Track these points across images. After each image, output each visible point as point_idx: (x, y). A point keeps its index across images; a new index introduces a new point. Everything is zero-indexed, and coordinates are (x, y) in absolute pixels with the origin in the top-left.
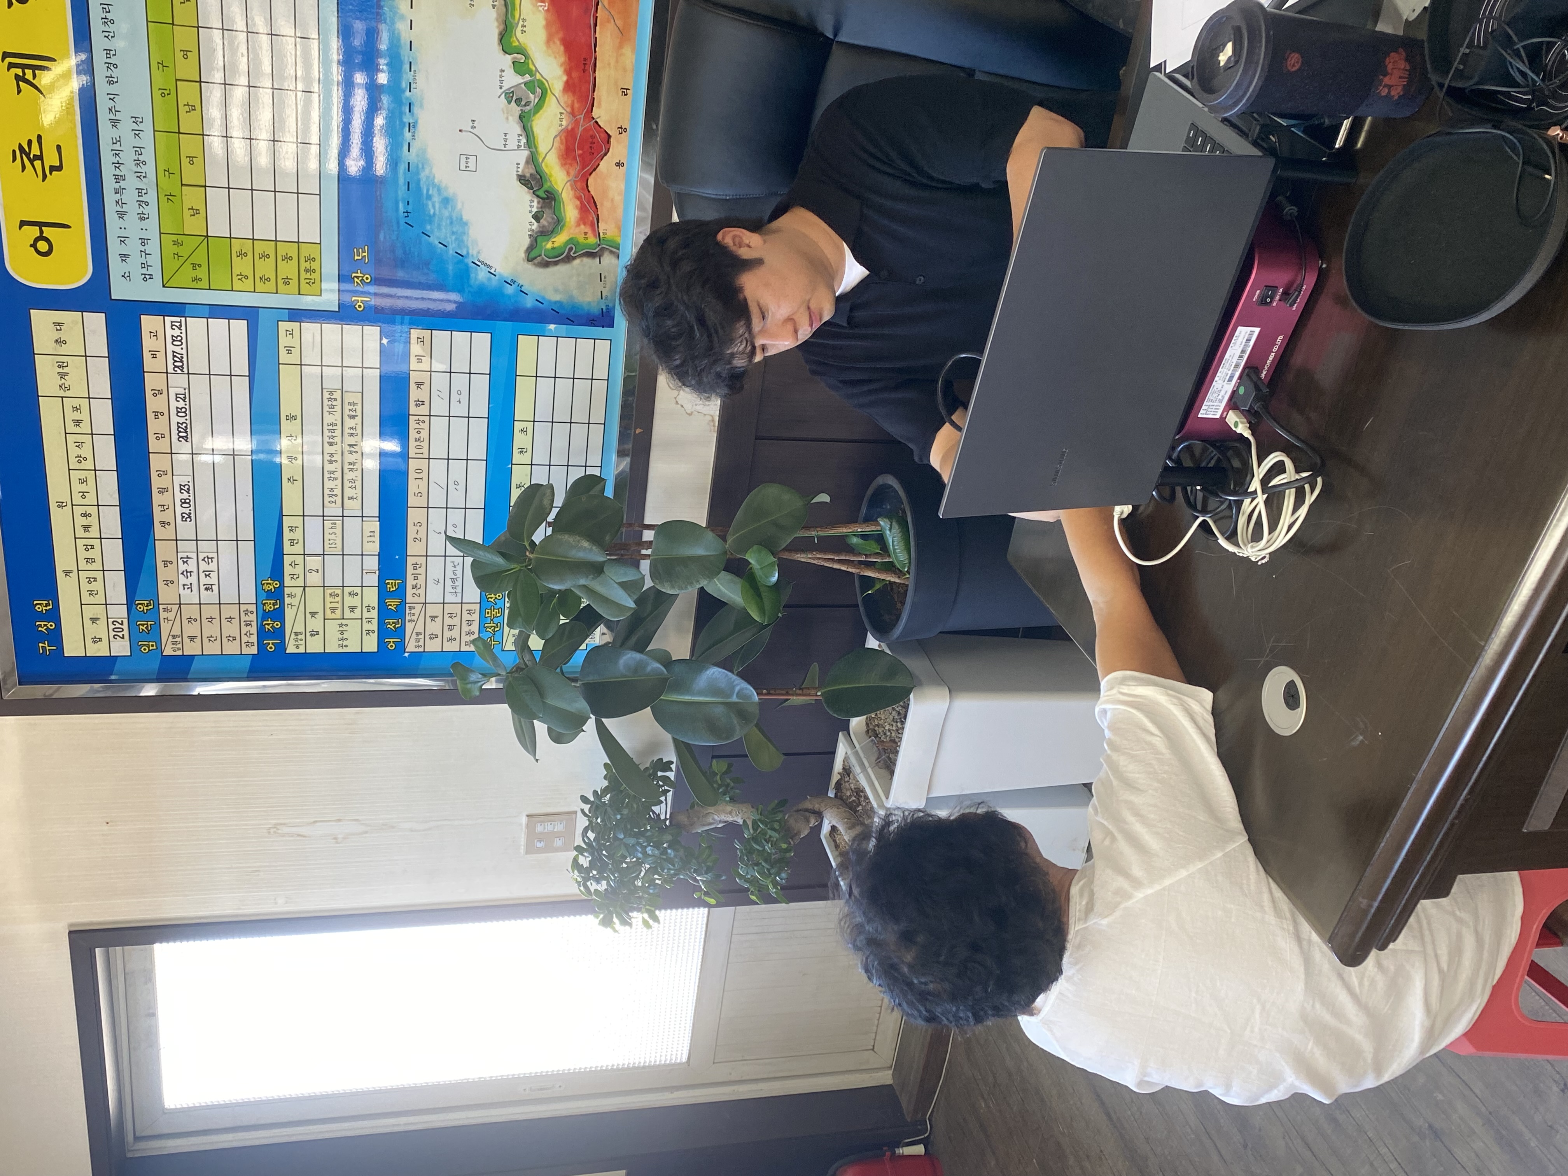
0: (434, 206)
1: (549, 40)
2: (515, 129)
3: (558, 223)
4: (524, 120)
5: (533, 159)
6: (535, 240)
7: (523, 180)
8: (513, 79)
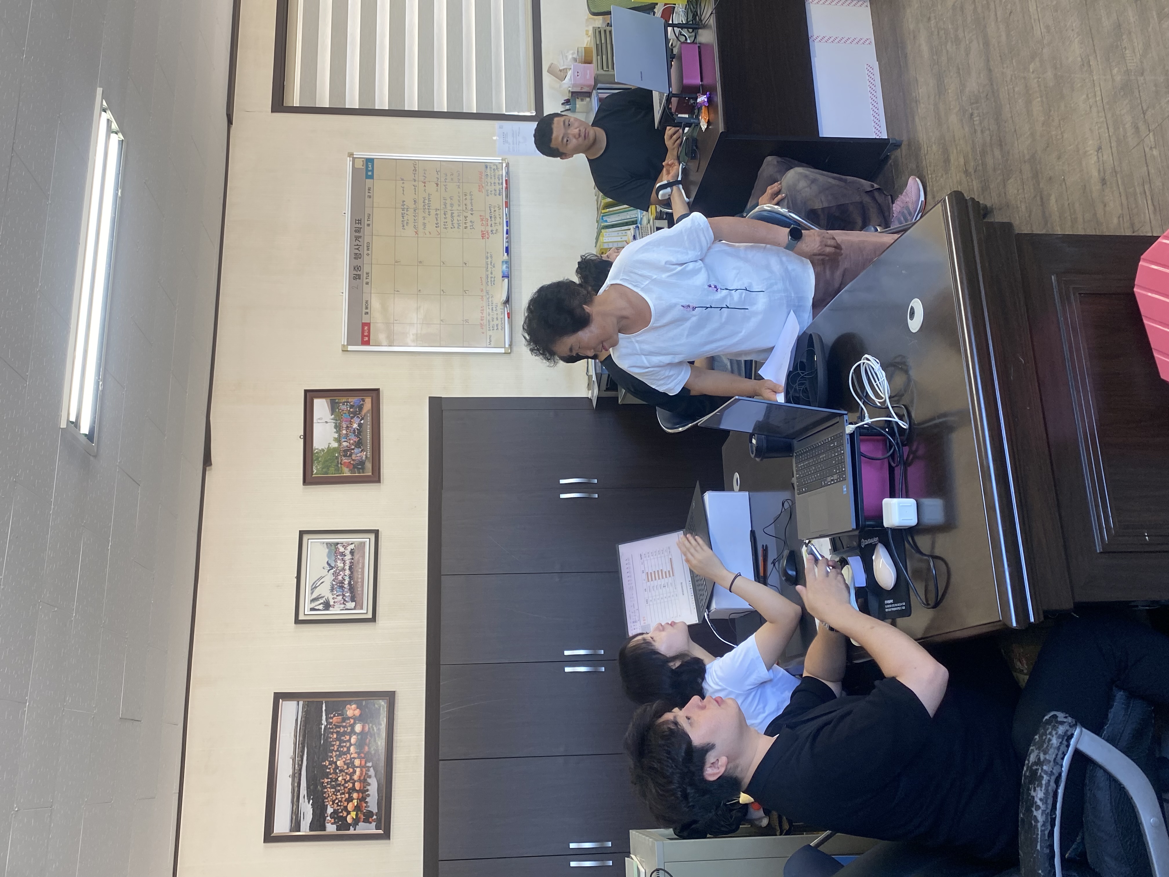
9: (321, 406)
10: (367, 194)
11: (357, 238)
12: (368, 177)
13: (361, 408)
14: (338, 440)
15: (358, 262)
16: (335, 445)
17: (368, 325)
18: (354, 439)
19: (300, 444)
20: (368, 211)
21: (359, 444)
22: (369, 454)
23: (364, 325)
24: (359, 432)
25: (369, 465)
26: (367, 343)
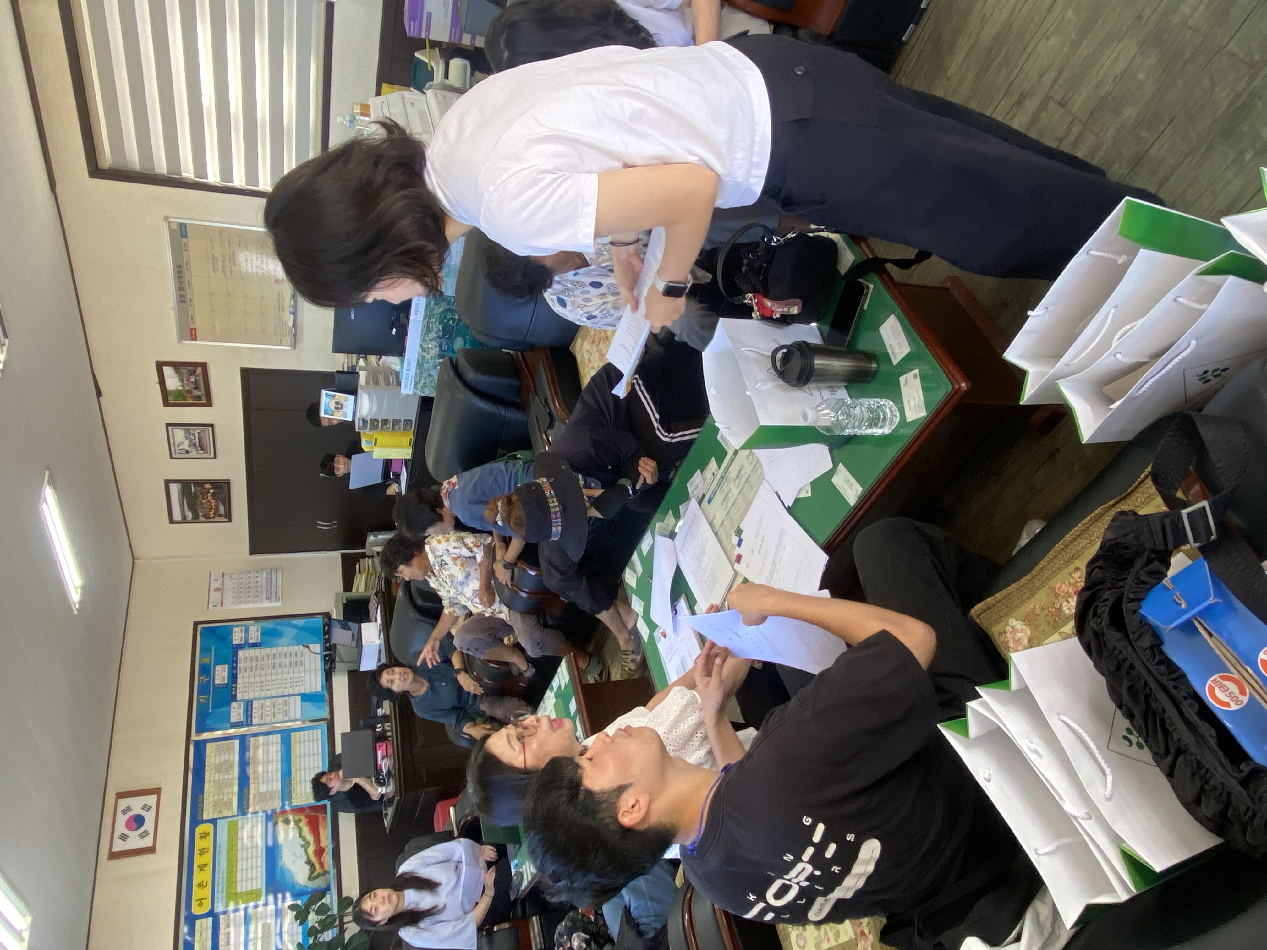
0: (286, 874)
1: (310, 832)
2: (303, 853)
3: (315, 870)
4: (306, 851)
5: (308, 858)
6: (310, 875)
7: (306, 863)
8: (303, 843)
9: (168, 371)
10: (184, 248)
11: (179, 277)
12: (182, 236)
13: (195, 371)
14: (183, 386)
15: (183, 293)
16: (181, 388)
17: (195, 330)
18: (192, 386)
19: (158, 387)
20: (185, 260)
21: (197, 388)
22: (203, 392)
23: (191, 329)
24: (196, 382)
25: (204, 398)
26: (195, 339)
